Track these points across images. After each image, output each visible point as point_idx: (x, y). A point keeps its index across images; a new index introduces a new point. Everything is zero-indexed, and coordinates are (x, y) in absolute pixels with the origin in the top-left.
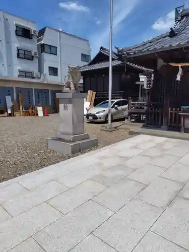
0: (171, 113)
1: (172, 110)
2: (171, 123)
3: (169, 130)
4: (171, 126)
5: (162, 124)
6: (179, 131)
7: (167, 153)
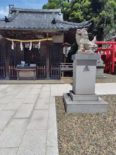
0: (11, 69)
1: (11, 67)
2: (11, 75)
3: (10, 79)
4: (11, 77)
5: (6, 76)
6: (16, 79)
7: (8, 94)
